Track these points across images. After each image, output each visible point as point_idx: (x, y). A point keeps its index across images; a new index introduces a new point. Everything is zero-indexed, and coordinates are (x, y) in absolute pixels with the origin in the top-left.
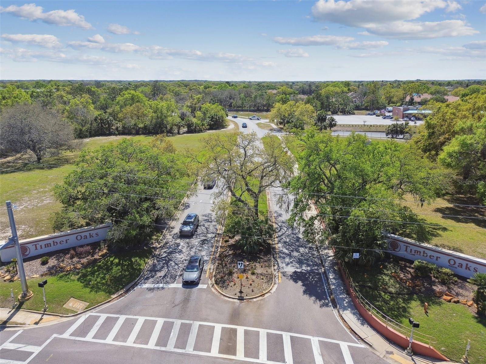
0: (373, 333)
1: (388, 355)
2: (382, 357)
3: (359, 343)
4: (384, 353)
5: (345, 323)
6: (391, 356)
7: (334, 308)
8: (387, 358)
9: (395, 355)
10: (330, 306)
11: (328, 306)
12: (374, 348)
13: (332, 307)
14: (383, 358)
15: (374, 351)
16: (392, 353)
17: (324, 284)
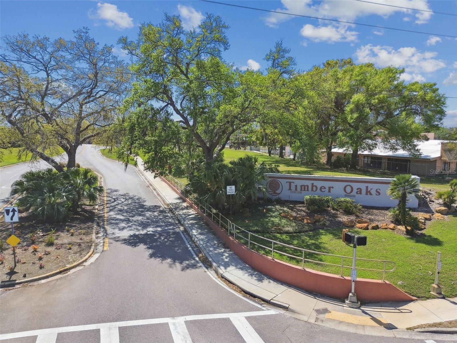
0: (282, 288)
1: (321, 316)
2: (312, 321)
3: (266, 309)
4: (314, 314)
5: (231, 285)
6: (327, 316)
7: (207, 268)
8: (322, 321)
9: (333, 312)
10: (201, 266)
11: (197, 268)
12: (293, 311)
13: (204, 268)
14: (316, 323)
15: (295, 316)
16: (325, 311)
17: (186, 242)
